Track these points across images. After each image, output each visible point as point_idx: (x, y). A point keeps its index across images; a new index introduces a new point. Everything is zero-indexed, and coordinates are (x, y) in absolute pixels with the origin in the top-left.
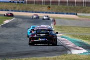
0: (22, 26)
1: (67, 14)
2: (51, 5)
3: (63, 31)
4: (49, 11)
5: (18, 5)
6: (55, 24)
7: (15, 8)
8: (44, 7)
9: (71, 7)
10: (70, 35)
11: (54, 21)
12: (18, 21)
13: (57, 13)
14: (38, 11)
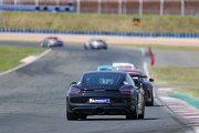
0: (67, 69)
1: (183, 35)
2: (140, 15)
3: (174, 79)
4: (137, 30)
5: (56, 15)
6: (153, 63)
7: (50, 24)
8: (123, 18)
9: (192, 16)
10: (191, 90)
11: (150, 54)
12: (58, 58)
13: (157, 35)
14: (107, 30)
